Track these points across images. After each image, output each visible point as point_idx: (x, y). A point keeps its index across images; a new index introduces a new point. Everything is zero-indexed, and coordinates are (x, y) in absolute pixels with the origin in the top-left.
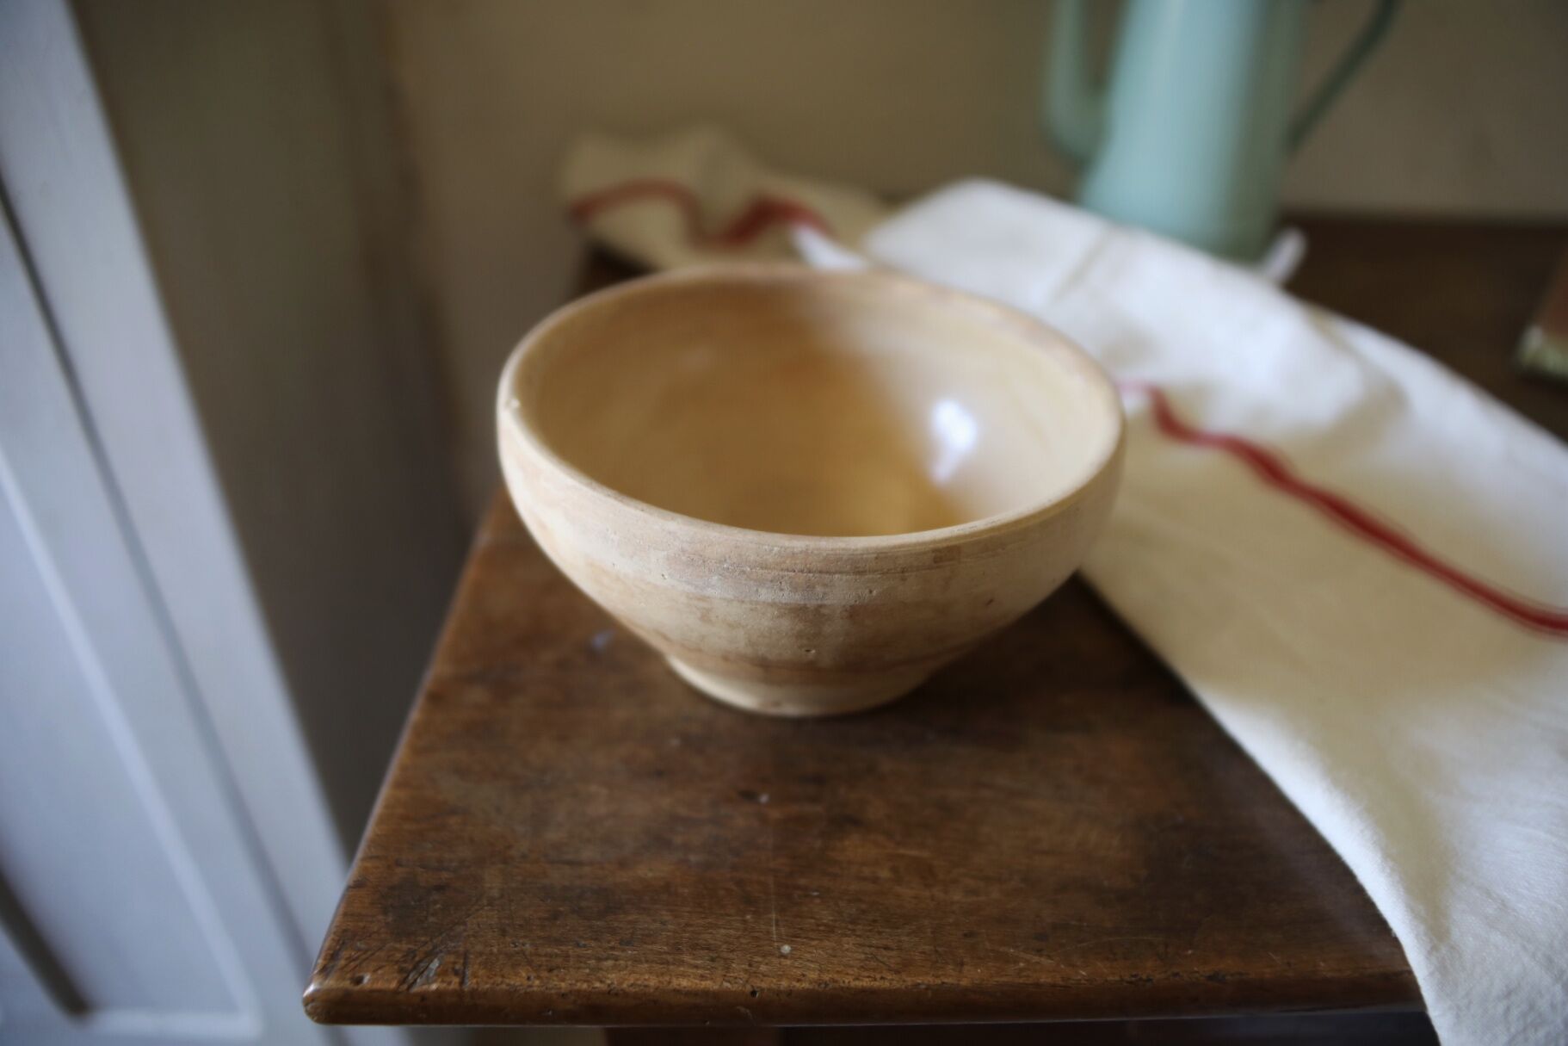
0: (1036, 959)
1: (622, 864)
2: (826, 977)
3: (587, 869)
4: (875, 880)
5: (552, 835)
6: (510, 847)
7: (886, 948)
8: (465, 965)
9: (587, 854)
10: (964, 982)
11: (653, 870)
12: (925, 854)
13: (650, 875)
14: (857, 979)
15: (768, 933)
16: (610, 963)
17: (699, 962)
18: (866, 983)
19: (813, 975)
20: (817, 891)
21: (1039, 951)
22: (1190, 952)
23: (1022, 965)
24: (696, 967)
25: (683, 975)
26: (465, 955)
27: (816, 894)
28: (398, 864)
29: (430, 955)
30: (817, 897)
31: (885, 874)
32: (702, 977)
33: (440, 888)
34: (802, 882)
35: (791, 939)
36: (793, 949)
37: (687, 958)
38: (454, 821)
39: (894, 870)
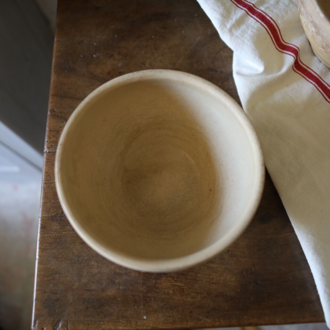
0: (206, 319)
1: (103, 290)
2: (155, 326)
3: (94, 292)
4: (168, 294)
5: (84, 280)
6: (73, 285)
7: (170, 317)
8: (67, 324)
9: (94, 287)
10: (188, 327)
11: (111, 292)
12: (182, 285)
13: (110, 294)
14: (162, 326)
15: (141, 312)
16: (102, 323)
17: (124, 322)
18: (164, 327)
19: (151, 325)
20: (153, 298)
21: (207, 317)
22: (245, 317)
23: (203, 321)
24: (123, 323)
25: (120, 326)
26: (67, 321)
27: (153, 299)
28: (45, 292)
29: (59, 321)
30: (153, 300)
31: (171, 292)
32: (125, 326)
33: (58, 300)
34: (149, 295)
35: (146, 314)
36: (147, 317)
37: (121, 321)
38: (57, 276)
39: (174, 290)
